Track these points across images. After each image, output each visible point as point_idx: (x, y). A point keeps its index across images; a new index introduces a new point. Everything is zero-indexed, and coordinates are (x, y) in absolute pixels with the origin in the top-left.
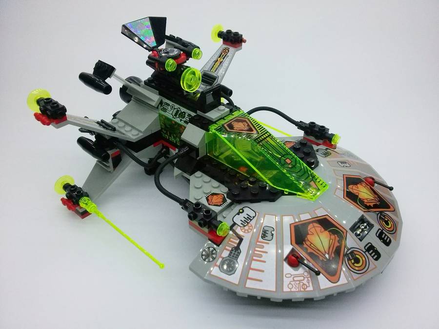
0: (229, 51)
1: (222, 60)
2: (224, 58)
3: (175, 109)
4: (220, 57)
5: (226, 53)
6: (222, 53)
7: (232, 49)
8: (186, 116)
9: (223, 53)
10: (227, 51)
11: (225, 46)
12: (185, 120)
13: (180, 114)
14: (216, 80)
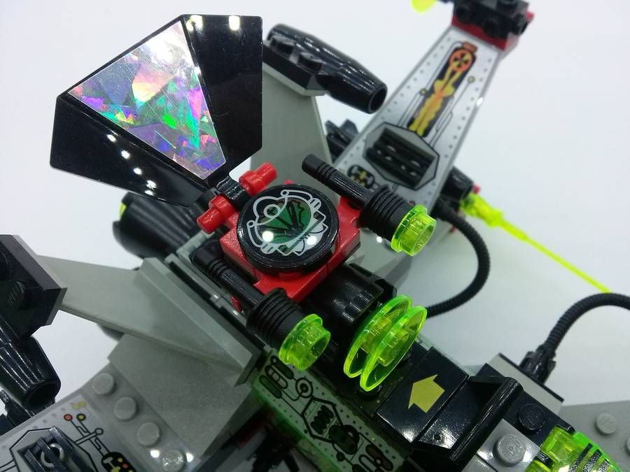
0: (474, 59)
1: (449, 90)
2: (457, 85)
3: (313, 399)
4: (441, 76)
5: (464, 67)
6: (447, 65)
7: (485, 52)
8: (362, 450)
9: (454, 65)
10: (468, 57)
11: (459, 37)
12: (356, 461)
13: (334, 430)
14: (432, 167)
